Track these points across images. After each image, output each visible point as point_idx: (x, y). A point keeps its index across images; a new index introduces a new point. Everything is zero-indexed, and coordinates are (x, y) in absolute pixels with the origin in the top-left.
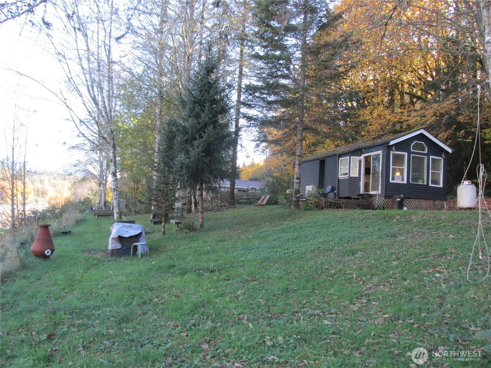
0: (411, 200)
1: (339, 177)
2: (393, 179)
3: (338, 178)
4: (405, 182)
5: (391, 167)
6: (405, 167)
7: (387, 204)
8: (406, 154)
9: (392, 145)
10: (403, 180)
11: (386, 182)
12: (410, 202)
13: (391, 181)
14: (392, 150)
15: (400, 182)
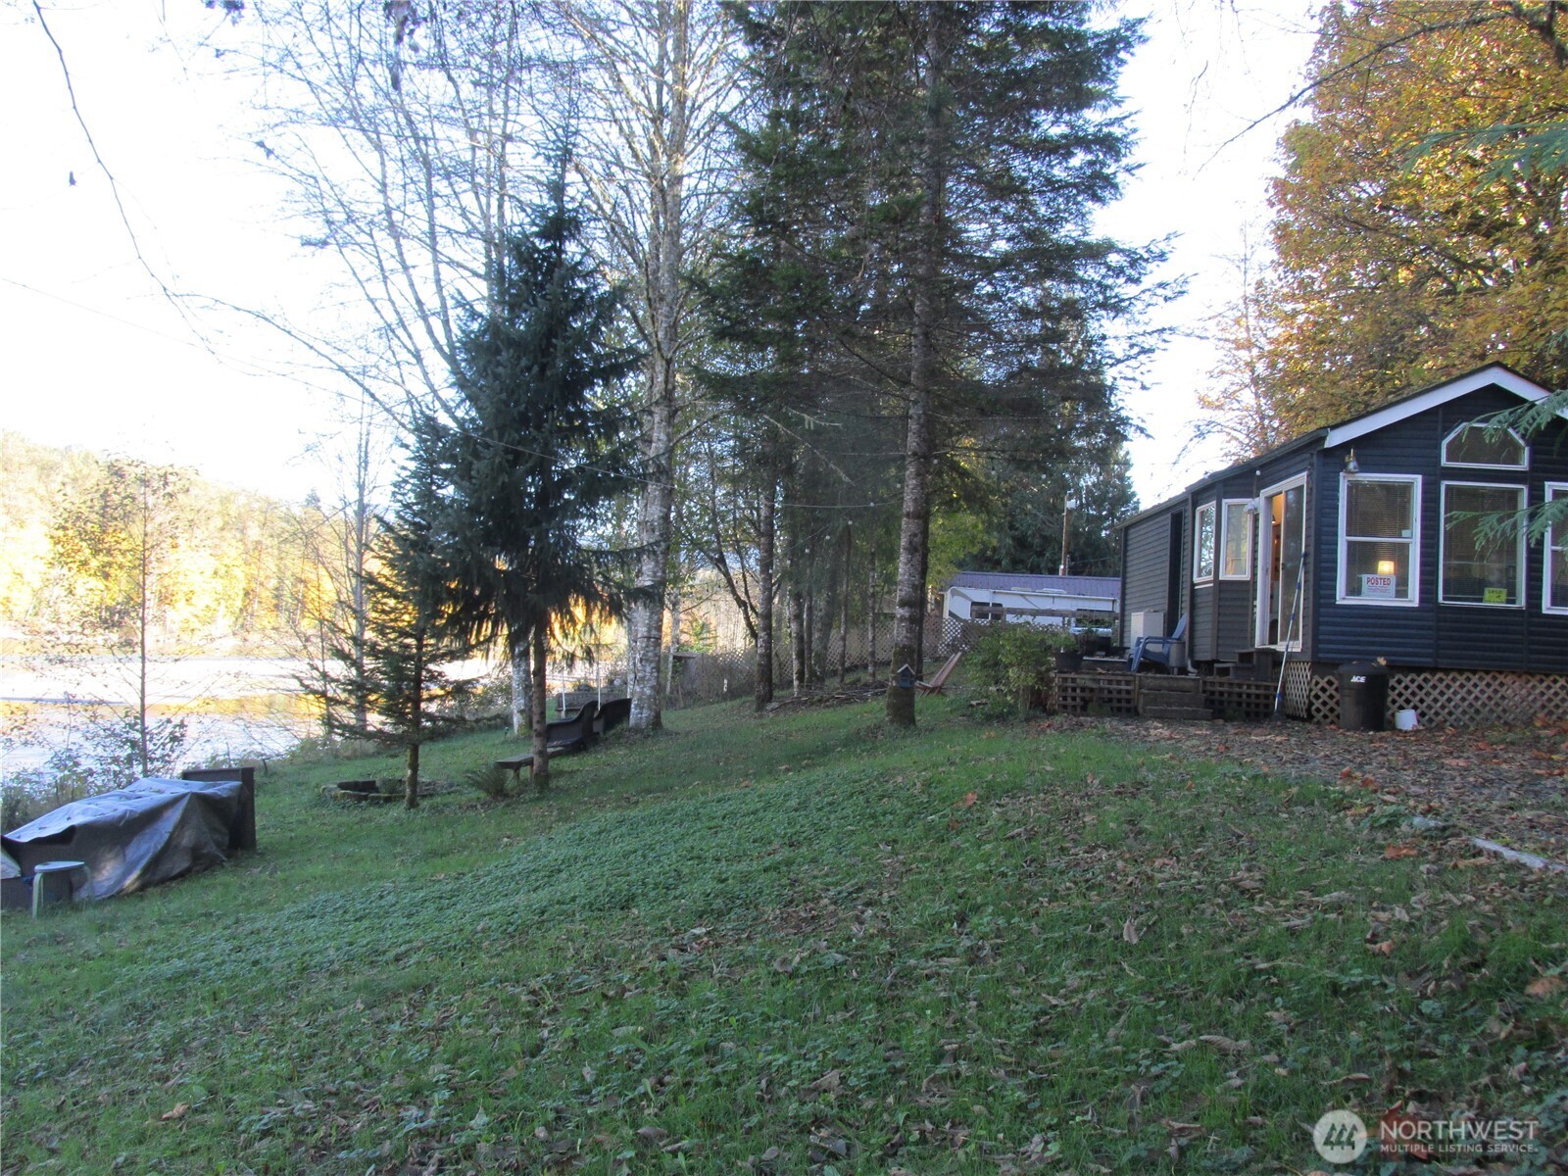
0: (1448, 680)
1: (1196, 580)
2: (1354, 589)
3: (1193, 585)
4: (1413, 599)
5: (1343, 540)
6: (1413, 538)
7: (1324, 697)
8: (1417, 480)
9: (1345, 447)
10: (1401, 592)
11: (1317, 606)
12: (1441, 687)
13: (1342, 597)
14: (1344, 466)
15: (1388, 600)
